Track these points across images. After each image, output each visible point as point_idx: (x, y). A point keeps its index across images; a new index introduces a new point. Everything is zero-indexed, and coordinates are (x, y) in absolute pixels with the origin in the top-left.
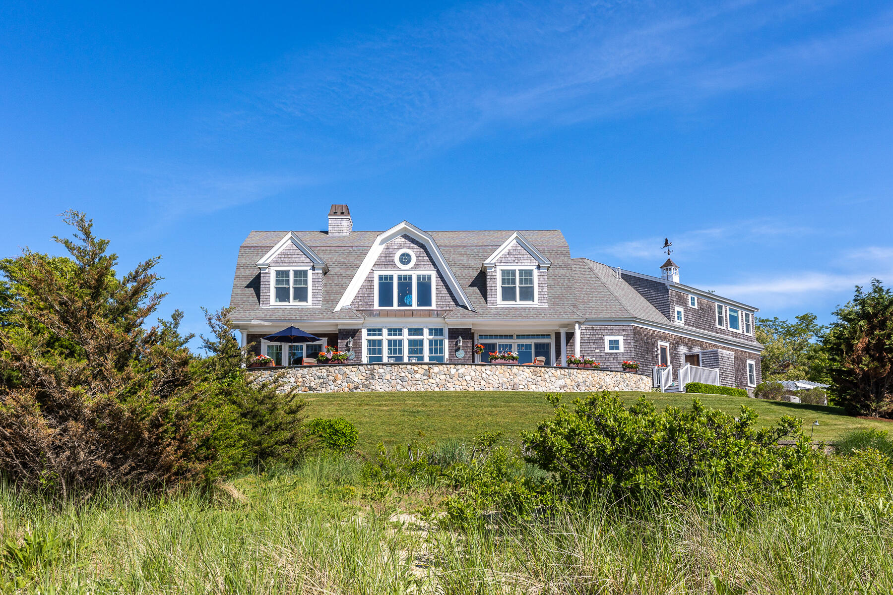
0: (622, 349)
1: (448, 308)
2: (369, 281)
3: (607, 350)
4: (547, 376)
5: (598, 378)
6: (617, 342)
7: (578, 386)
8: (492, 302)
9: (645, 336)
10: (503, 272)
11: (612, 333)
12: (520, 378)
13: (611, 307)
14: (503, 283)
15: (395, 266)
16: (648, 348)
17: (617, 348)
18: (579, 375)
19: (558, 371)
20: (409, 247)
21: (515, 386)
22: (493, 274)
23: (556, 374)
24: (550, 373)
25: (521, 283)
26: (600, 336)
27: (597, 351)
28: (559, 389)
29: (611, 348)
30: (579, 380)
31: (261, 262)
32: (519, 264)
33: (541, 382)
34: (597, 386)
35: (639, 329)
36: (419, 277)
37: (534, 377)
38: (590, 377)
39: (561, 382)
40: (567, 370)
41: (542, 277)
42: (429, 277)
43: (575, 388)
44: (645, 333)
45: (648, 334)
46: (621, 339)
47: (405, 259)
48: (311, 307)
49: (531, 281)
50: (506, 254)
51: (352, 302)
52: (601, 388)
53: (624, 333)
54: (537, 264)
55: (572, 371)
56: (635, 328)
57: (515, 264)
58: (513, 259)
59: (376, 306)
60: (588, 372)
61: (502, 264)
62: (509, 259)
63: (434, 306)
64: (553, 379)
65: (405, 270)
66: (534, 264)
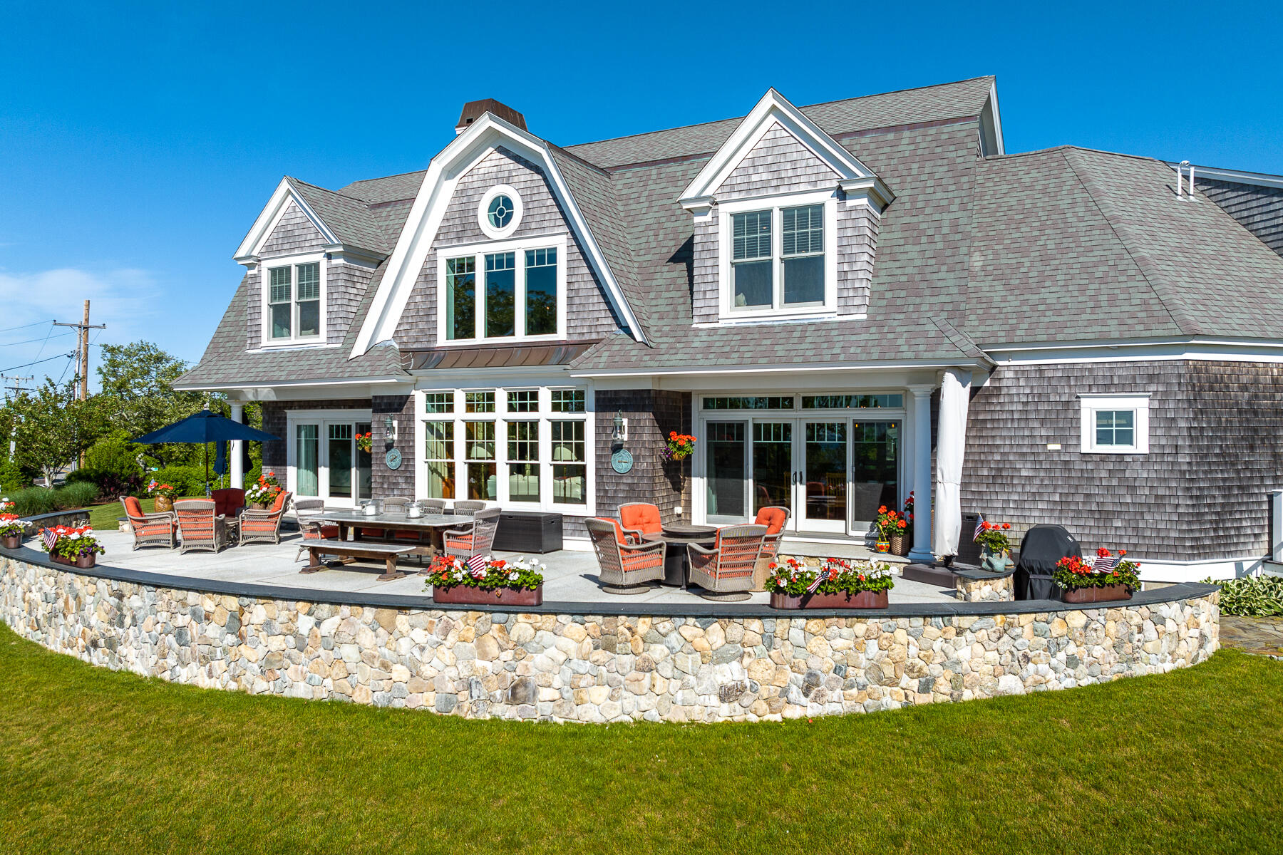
0: (1142, 443)
1: (594, 336)
2: (427, 276)
3: (1088, 443)
4: (658, 651)
5: (913, 650)
6: (1127, 417)
7: (810, 686)
8: (704, 311)
9: (1244, 388)
10: (738, 218)
11: (1107, 388)
12: (540, 659)
13: (1112, 300)
14: (738, 253)
15: (479, 236)
16: (1255, 430)
17: (1126, 437)
18: (814, 643)
19: (715, 627)
20: (507, 181)
21: (521, 692)
22: (711, 230)
23: (701, 643)
24: (673, 637)
25: (788, 248)
26: (1064, 399)
27: (1051, 447)
28: (714, 700)
29: (1103, 437)
30: (815, 664)
31: (242, 252)
32: (783, 190)
33: (634, 674)
34: (905, 680)
35: (1214, 369)
36: (529, 255)
37: (601, 655)
38: (873, 646)
39: (730, 673)
40: (756, 625)
41: (849, 224)
42: (552, 255)
43: (795, 693)
44: (1244, 379)
45: (1256, 382)
46: (1140, 407)
47: (502, 210)
48: (325, 346)
49: (818, 242)
50: (745, 164)
51: (397, 332)
52: (925, 688)
53: (1153, 388)
54: (835, 184)
55: (781, 625)
56: (1199, 367)
57: (771, 191)
58: (765, 177)
59: (443, 339)
60: (860, 628)
61: (735, 196)
62: (754, 178)
63: (561, 334)
64: (688, 662)
65: (499, 240)
66: (828, 184)
